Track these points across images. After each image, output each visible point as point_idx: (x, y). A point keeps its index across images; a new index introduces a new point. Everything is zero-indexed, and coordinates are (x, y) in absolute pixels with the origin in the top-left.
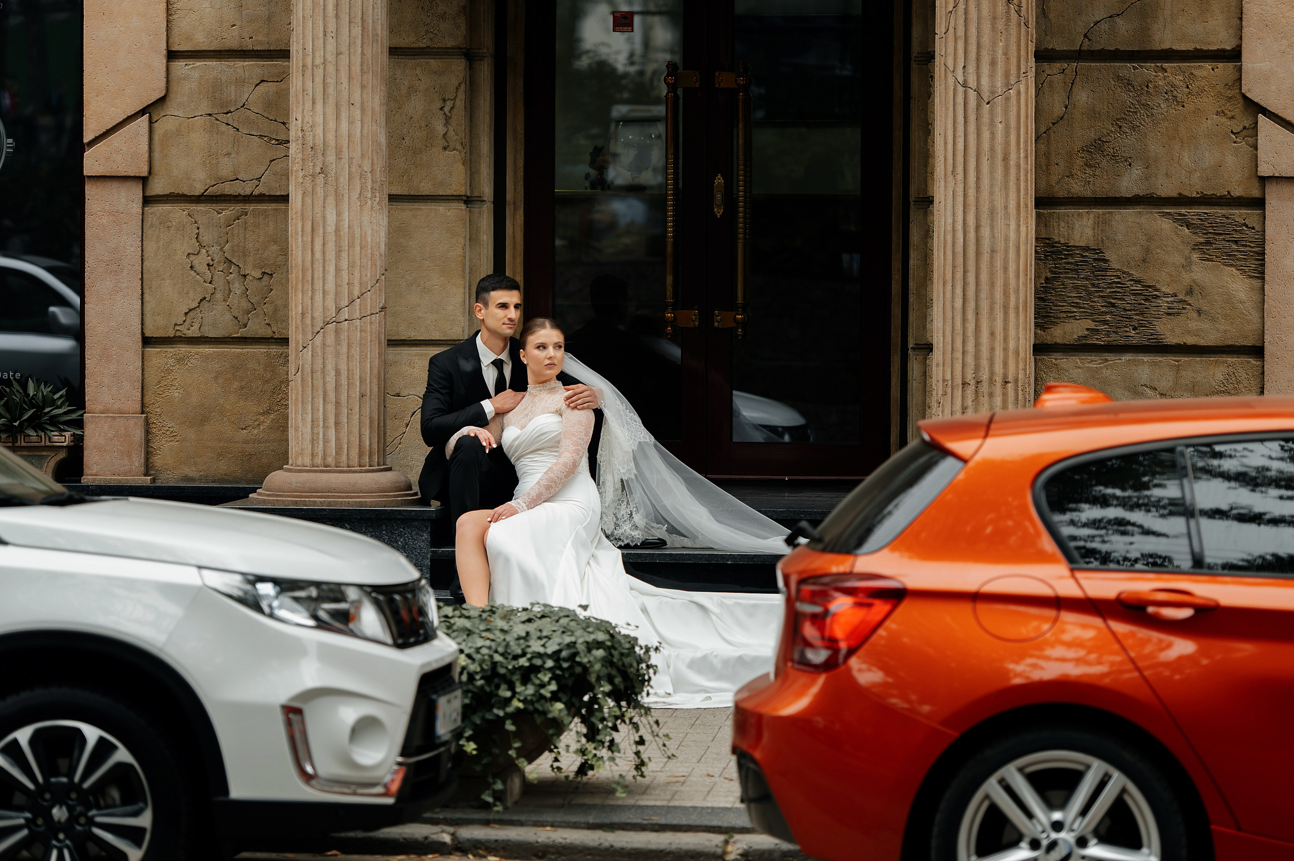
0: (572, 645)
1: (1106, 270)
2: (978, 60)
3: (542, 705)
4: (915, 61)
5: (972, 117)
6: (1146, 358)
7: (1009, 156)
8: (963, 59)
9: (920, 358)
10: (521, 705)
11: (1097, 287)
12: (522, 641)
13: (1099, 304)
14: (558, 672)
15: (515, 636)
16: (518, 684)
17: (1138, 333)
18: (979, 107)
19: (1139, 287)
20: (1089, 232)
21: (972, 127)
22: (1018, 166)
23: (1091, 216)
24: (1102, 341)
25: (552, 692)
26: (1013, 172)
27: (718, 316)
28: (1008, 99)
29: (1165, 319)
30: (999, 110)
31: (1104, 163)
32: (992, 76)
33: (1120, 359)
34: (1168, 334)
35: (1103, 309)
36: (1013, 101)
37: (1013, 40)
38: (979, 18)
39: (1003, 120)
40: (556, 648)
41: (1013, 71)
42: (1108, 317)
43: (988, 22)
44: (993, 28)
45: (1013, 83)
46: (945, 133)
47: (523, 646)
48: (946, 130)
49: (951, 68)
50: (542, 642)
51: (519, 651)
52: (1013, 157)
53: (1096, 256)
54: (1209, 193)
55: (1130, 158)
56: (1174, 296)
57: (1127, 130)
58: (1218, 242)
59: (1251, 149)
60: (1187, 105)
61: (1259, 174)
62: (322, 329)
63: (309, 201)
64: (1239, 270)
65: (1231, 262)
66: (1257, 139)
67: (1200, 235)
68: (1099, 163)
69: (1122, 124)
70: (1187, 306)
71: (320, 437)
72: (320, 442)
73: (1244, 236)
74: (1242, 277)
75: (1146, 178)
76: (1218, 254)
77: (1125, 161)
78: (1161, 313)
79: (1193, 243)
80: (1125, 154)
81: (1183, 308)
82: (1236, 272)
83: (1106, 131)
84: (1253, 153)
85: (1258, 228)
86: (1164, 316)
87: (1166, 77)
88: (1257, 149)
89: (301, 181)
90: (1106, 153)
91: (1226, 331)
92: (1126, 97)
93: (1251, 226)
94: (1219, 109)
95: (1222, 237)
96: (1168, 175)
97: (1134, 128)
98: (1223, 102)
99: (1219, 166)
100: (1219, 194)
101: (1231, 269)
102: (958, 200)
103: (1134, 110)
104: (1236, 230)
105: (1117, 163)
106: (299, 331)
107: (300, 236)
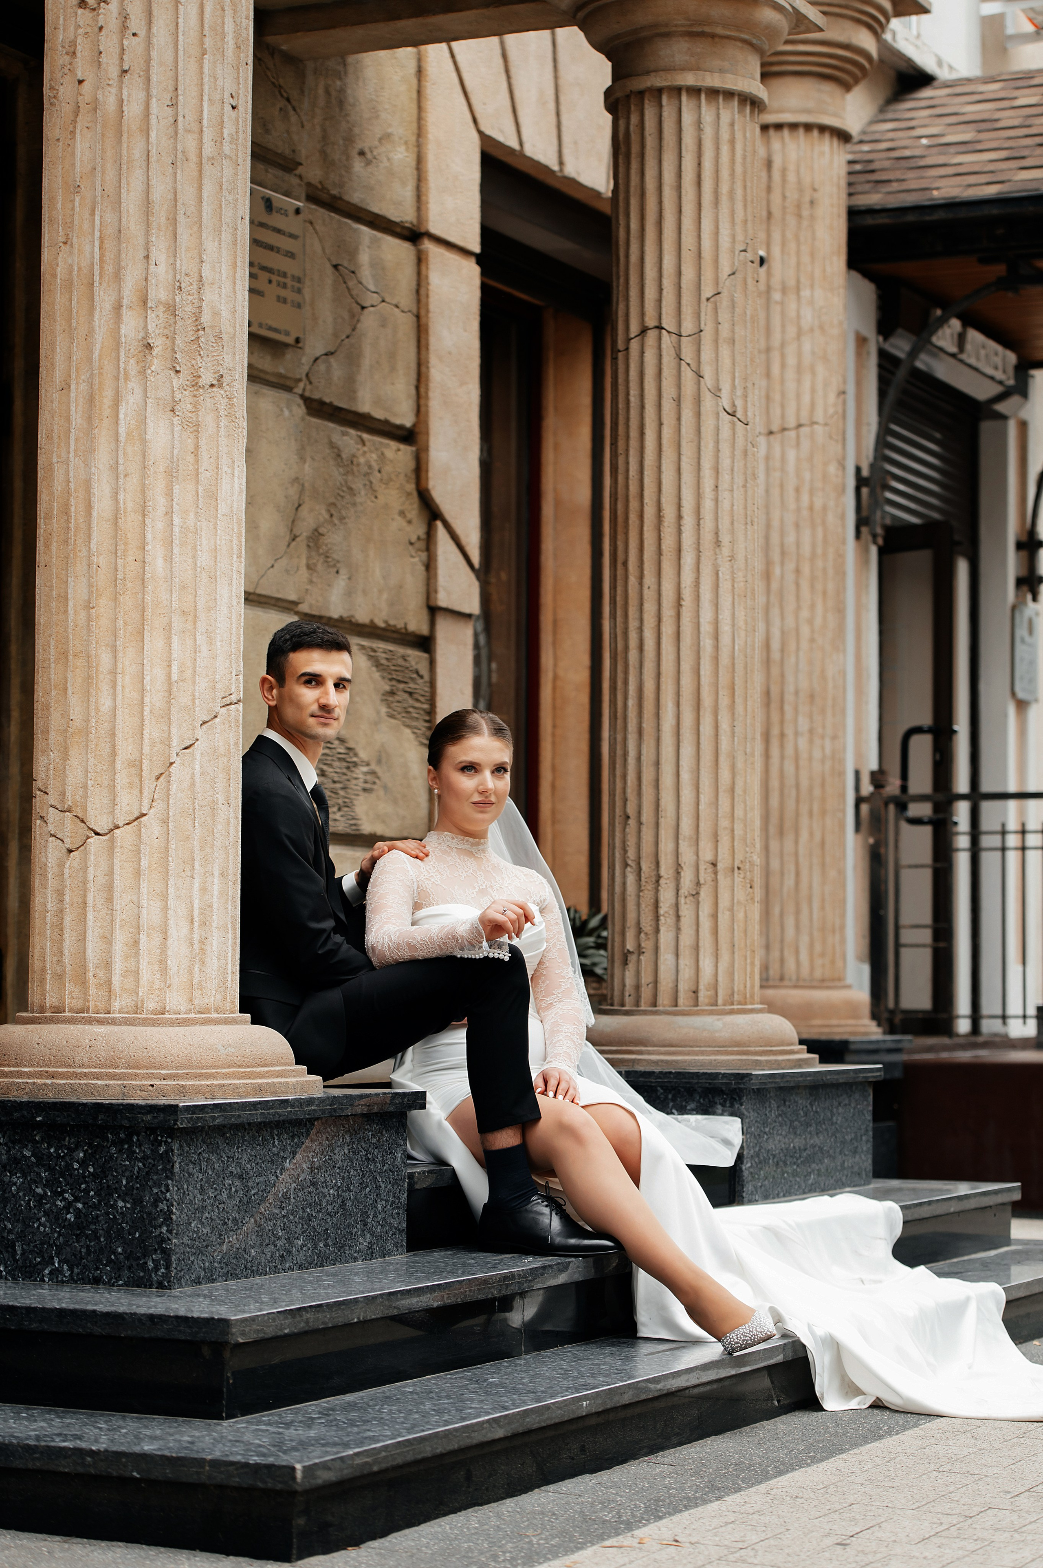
17: (342, 816)
19: (343, 749)
29: (363, 797)
31: (320, 566)
34: (363, 818)
54: (392, 622)
55: (338, 562)
56: (368, 765)
57: (337, 522)
58: (399, 693)
59: (423, 568)
60: (379, 496)
61: (432, 604)
62: (216, 717)
63: (190, 441)
64: (414, 733)
65: (408, 722)
66: (436, 556)
67: (387, 681)
68: (315, 565)
69: (333, 512)
70: (377, 781)
71: (208, 947)
72: (208, 960)
73: (417, 687)
74: (416, 743)
75: (349, 593)
76: (399, 709)
77: (334, 566)
78: (359, 788)
79: (382, 692)
80: (335, 556)
81: (374, 783)
82: (412, 736)
83: (322, 519)
84: (424, 573)
85: (427, 677)
86: (361, 793)
87: (365, 452)
88: (436, 568)
89: (173, 397)
90: (321, 551)
91: (404, 818)
92: (337, 474)
93: (421, 673)
94: (401, 508)
95: (402, 686)
96: (365, 592)
97: (342, 519)
98: (404, 498)
99: (401, 587)
100: (399, 626)
101: (408, 731)
102: (725, 586)
103: (342, 494)
104: (412, 679)
105: (329, 566)
106: (169, 719)
107: (169, 513)
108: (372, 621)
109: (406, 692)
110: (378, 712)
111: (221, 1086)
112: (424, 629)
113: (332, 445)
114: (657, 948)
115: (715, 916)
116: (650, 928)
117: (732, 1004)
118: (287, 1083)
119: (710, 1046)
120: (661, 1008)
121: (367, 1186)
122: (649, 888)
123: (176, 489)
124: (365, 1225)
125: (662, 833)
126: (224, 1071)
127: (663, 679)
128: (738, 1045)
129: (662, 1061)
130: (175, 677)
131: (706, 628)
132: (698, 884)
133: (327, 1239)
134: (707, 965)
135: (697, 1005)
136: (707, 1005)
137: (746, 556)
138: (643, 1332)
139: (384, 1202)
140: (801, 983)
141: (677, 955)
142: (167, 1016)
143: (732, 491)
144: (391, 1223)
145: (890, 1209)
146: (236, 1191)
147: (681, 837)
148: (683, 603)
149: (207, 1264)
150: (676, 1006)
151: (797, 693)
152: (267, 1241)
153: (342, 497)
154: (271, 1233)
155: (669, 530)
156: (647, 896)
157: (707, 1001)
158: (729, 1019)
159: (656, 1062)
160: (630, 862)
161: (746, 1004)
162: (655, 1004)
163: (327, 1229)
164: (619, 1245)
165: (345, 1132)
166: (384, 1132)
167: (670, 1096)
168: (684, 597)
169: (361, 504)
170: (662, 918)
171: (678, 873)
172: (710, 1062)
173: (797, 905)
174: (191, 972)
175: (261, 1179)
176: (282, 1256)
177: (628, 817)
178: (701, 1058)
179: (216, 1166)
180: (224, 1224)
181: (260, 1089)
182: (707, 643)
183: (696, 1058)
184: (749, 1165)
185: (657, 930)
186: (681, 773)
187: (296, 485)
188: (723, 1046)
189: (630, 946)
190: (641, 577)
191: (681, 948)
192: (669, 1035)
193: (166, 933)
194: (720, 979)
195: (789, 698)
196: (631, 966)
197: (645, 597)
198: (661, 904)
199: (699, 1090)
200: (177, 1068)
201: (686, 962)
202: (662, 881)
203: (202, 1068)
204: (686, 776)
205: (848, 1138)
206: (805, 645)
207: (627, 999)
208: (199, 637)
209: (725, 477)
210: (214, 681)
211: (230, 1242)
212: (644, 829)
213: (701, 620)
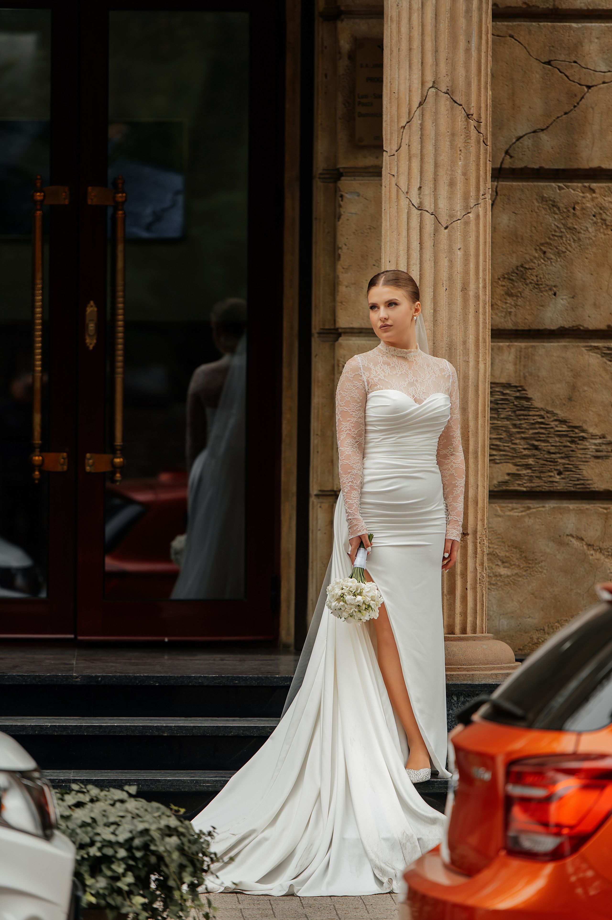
0: (146, 832)
1: (528, 409)
2: (435, 180)
3: (114, 899)
4: (319, 178)
5: (428, 243)
6: (572, 505)
7: (468, 286)
8: (419, 180)
9: (325, 506)
10: (93, 900)
11: (520, 428)
12: (89, 829)
13: (521, 446)
14: (131, 862)
15: (79, 822)
16: (87, 876)
17: (563, 478)
18: (436, 231)
19: (564, 428)
20: (510, 367)
21: (428, 254)
22: (477, 297)
23: (513, 350)
24: (525, 487)
25: (129, 885)
26: (472, 302)
27: (90, 459)
28: (467, 223)
29: (593, 463)
30: (458, 235)
31: (527, 292)
32: (451, 198)
33: (544, 507)
34: (595, 479)
35: (526, 452)
36: (472, 225)
37: (473, 158)
38: (437, 134)
39: (462, 247)
40: (128, 835)
41: (473, 193)
42: (531, 461)
43: (447, 139)
44: (452, 146)
45: (472, 205)
46: (397, 260)
47: (91, 834)
48: (398, 257)
49: (404, 188)
50: (112, 828)
51: (87, 840)
52: (472, 286)
53: (518, 394)
55: (555, 286)
56: (601, 437)
57: (552, 257)
69: (546, 249)
75: (573, 308)
77: (550, 290)
78: (589, 456)
83: (529, 257)
86: (592, 460)
87: (594, 198)
90: (529, 281)
92: (551, 221)
96: (595, 305)
97: (560, 253)
103: (558, 234)
105: (542, 291)
153: (560, 236)
169: (587, 239)
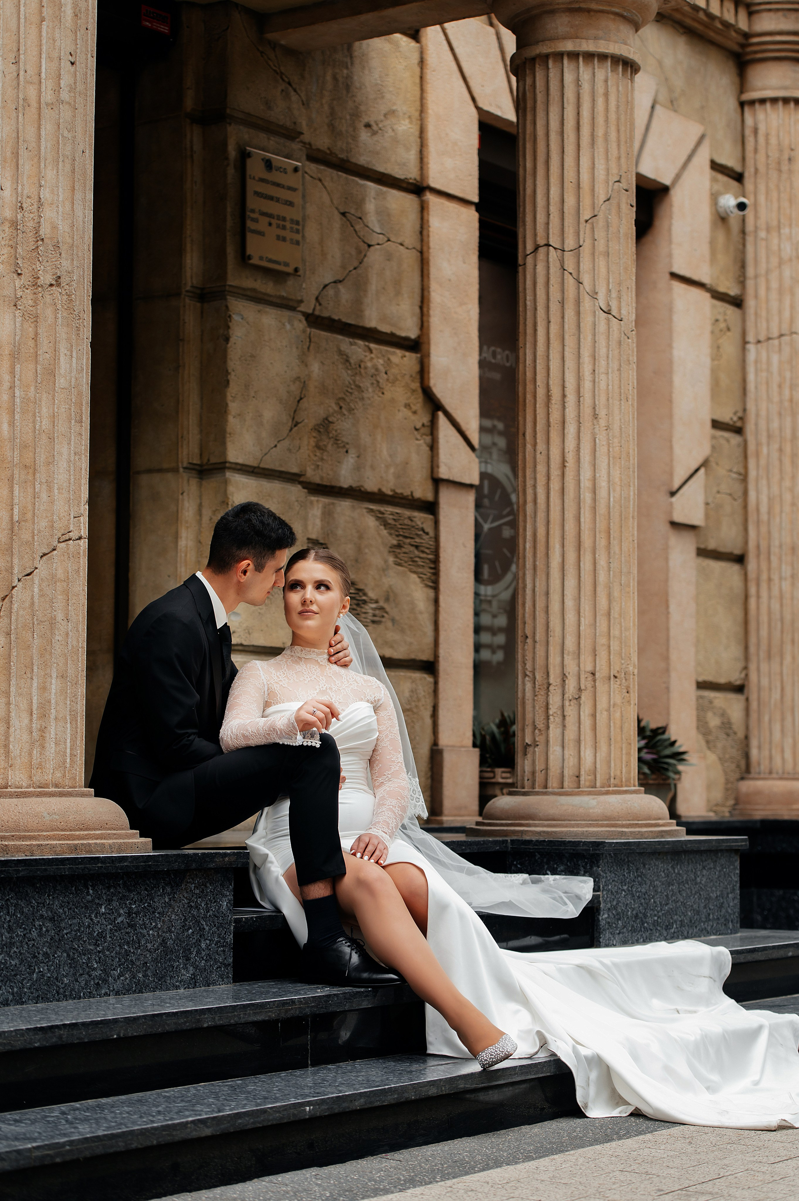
31: (329, 447)
54: (399, 491)
55: (348, 444)
56: (377, 602)
57: (346, 412)
58: (405, 546)
59: (428, 449)
60: (385, 392)
61: (435, 476)
62: (54, 550)
63: (31, 329)
64: (420, 577)
65: (414, 569)
66: (438, 438)
67: (394, 536)
68: (325, 446)
69: (342, 404)
70: (385, 615)
71: (47, 735)
72: (47, 745)
73: (422, 541)
74: (422, 585)
75: (358, 468)
76: (406, 559)
77: (344, 446)
78: (368, 621)
79: (389, 545)
80: (344, 439)
81: (383, 617)
82: (418, 580)
83: (331, 410)
84: (430, 452)
85: (432, 534)
86: (370, 624)
87: (372, 359)
88: (438, 449)
89: (16, 295)
90: (331, 435)
91: (411, 644)
92: (346, 376)
93: (426, 531)
94: (407, 402)
95: (408, 541)
96: (373, 468)
97: (350, 410)
98: (409, 394)
99: (407, 463)
100: (405, 494)
101: (414, 576)
102: (602, 451)
103: (350, 390)
104: (417, 535)
105: (338, 447)
106: (12, 552)
107: (12, 388)
108: (380, 490)
109: (412, 545)
110: (386, 561)
111: (39, 845)
112: (430, 497)
113: (340, 353)
114: (547, 742)
115: (594, 716)
116: (543, 725)
117: (610, 786)
118: (103, 844)
119: (585, 820)
120: (550, 790)
121: (190, 928)
122: (542, 693)
123: (18, 367)
124: (188, 959)
125: (551, 648)
126: (45, 833)
127: (551, 526)
128: (609, 819)
129: (544, 832)
130: (16, 518)
131: (586, 483)
132: (580, 690)
133: (146, 971)
134: (587, 755)
135: (579, 788)
136: (588, 787)
137: (620, 426)
138: (431, 1050)
139: (208, 942)
140: (786, 776)
141: (563, 747)
142: (9, 790)
143: (607, 374)
144: (215, 959)
145: (720, 953)
146: (47, 931)
147: (566, 652)
148: (567, 464)
149: (15, 990)
150: (562, 788)
151: (781, 546)
152: (81, 972)
153: (351, 393)
154: (85, 965)
155: (556, 406)
156: (541, 699)
157: (587, 784)
158: (603, 798)
159: (539, 833)
160: (528, 673)
161: (622, 786)
162: (546, 787)
163: (146, 963)
164: (402, 978)
165: (166, 885)
166: (208, 885)
167: (545, 860)
168: (567, 459)
169: (369, 399)
170: (551, 717)
171: (564, 681)
172: (583, 833)
173: (782, 713)
174: (30, 754)
175: (75, 921)
176: (98, 984)
177: (527, 637)
178: (575, 829)
179: (26, 910)
180: (35, 957)
181: (76, 848)
182: (587, 497)
183: (572, 829)
184: (606, 916)
185: (548, 728)
186: (566, 601)
187: (298, 383)
188: (594, 820)
189: (528, 740)
190: (535, 445)
191: (566, 741)
192: (552, 811)
193: (9, 723)
194: (598, 766)
195: (775, 550)
196: (529, 756)
197: (538, 460)
198: (551, 706)
199: (567, 855)
200: (6, 831)
201: (570, 752)
202: (551, 688)
203: (28, 831)
204: (570, 603)
205: (713, 895)
206: (787, 508)
207: (526, 783)
208: (37, 486)
209: (602, 363)
210: (52, 521)
211: (40, 972)
212: (538, 646)
213: (582, 478)
